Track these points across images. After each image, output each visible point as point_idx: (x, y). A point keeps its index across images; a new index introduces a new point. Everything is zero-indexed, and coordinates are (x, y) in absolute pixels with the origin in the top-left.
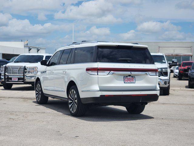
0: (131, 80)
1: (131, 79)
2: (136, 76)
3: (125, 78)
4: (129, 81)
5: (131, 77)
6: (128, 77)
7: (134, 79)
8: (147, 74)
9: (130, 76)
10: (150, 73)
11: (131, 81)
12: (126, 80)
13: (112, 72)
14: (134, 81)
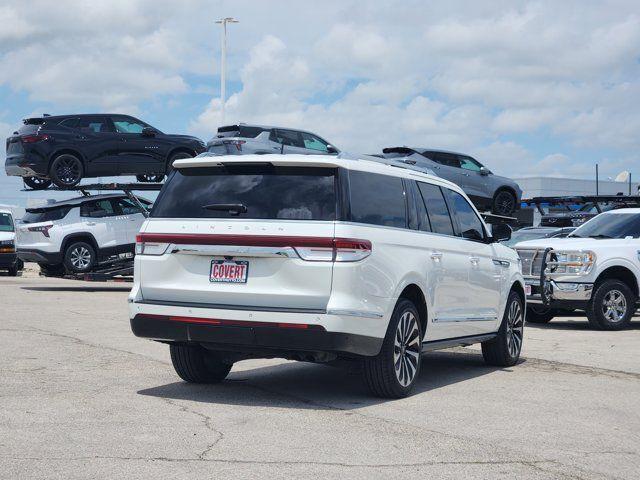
0: (233, 274)
1: (233, 269)
2: (251, 262)
3: (213, 266)
4: (226, 275)
5: (235, 264)
6: (223, 262)
7: (245, 269)
9: (229, 258)
10: (301, 250)
11: (231, 276)
12: (217, 271)
13: (173, 246)
14: (244, 277)
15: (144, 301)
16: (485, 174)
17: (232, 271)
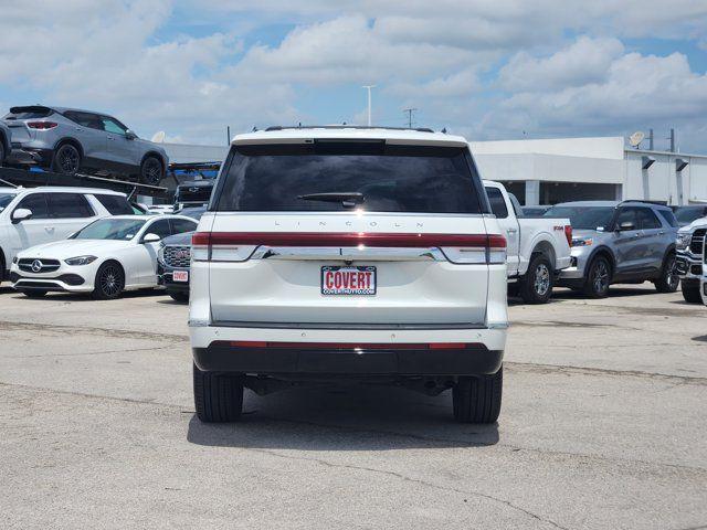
0: (355, 283)
1: (355, 277)
2: (380, 267)
3: (325, 273)
4: (346, 286)
5: (357, 271)
6: (340, 267)
7: (372, 277)
8: (430, 255)
10: (450, 251)
11: (352, 286)
12: (332, 280)
13: (264, 249)
14: (372, 287)
15: (215, 323)
16: (130, 137)
17: (353, 280)
